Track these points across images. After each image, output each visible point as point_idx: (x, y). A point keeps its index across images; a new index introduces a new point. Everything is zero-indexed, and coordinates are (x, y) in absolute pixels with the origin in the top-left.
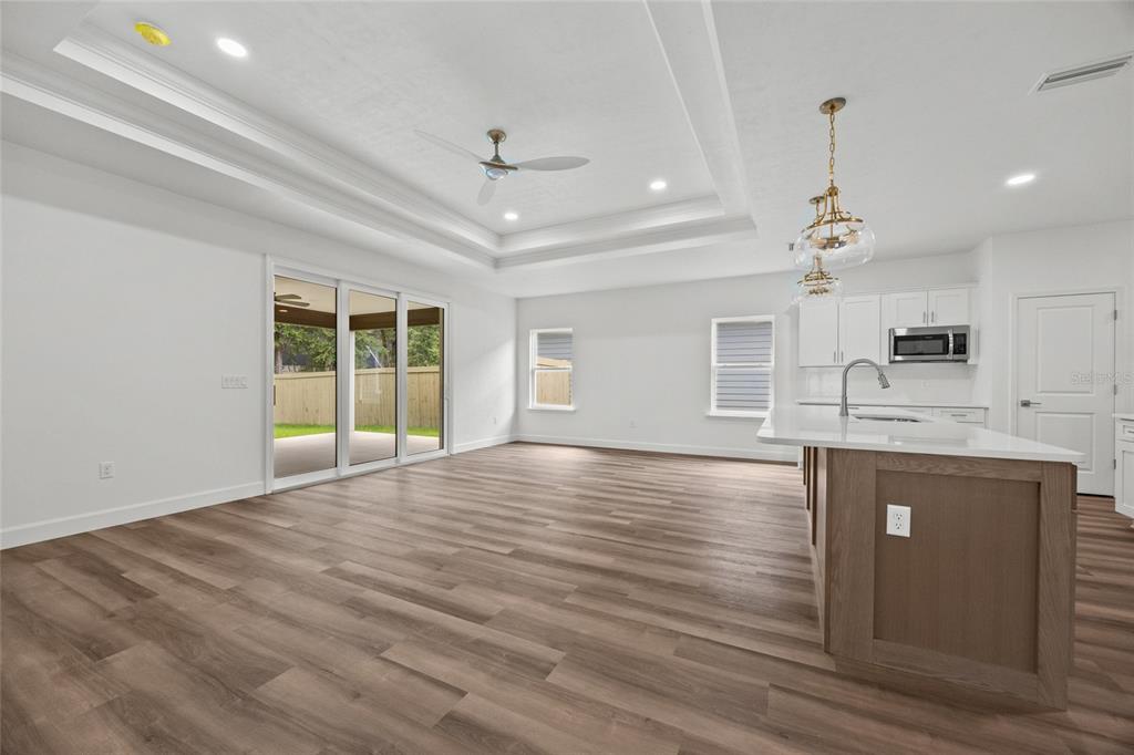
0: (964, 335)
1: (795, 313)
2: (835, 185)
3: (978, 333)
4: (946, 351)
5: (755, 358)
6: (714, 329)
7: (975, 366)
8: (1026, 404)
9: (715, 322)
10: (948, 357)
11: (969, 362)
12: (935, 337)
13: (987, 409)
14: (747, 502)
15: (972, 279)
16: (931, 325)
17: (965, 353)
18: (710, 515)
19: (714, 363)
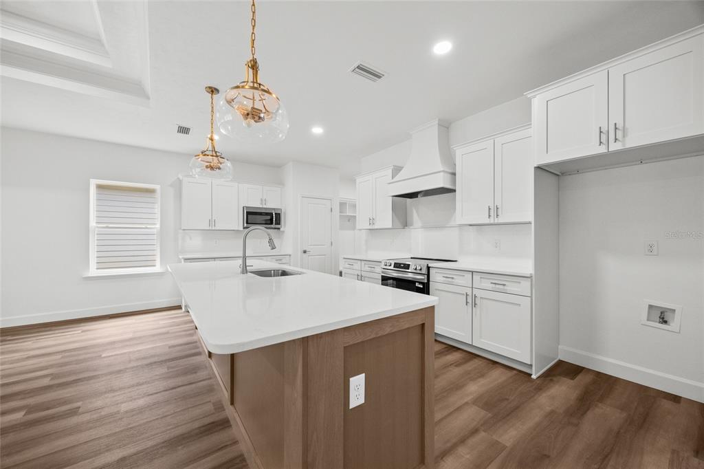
0: (279, 214)
1: (178, 186)
2: (255, 57)
3: (285, 213)
4: (272, 223)
5: (142, 221)
6: (93, 191)
7: (283, 232)
8: (305, 252)
9: (93, 183)
10: (272, 226)
11: (281, 229)
12: (267, 214)
13: (290, 255)
14: (142, 367)
15: (281, 183)
16: (265, 206)
17: (279, 224)
18: (96, 409)
19: (93, 223)
